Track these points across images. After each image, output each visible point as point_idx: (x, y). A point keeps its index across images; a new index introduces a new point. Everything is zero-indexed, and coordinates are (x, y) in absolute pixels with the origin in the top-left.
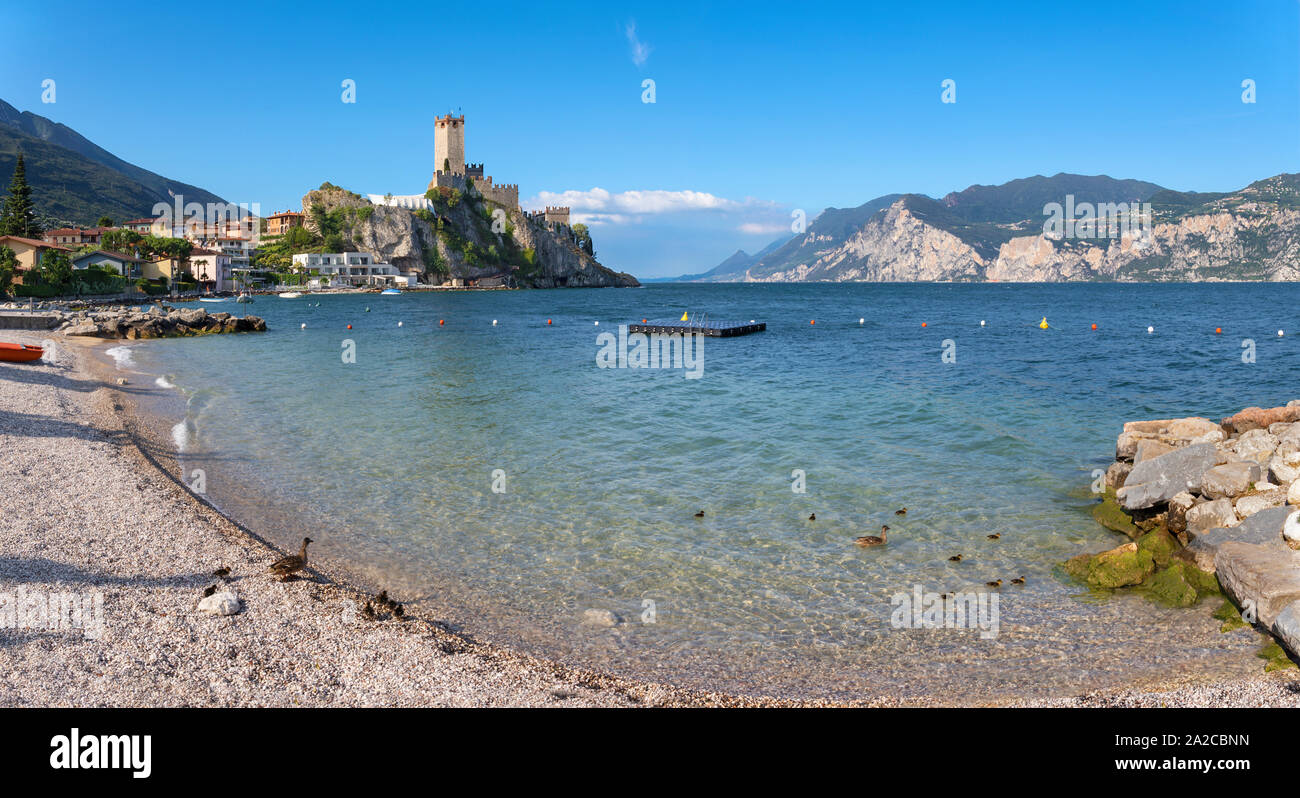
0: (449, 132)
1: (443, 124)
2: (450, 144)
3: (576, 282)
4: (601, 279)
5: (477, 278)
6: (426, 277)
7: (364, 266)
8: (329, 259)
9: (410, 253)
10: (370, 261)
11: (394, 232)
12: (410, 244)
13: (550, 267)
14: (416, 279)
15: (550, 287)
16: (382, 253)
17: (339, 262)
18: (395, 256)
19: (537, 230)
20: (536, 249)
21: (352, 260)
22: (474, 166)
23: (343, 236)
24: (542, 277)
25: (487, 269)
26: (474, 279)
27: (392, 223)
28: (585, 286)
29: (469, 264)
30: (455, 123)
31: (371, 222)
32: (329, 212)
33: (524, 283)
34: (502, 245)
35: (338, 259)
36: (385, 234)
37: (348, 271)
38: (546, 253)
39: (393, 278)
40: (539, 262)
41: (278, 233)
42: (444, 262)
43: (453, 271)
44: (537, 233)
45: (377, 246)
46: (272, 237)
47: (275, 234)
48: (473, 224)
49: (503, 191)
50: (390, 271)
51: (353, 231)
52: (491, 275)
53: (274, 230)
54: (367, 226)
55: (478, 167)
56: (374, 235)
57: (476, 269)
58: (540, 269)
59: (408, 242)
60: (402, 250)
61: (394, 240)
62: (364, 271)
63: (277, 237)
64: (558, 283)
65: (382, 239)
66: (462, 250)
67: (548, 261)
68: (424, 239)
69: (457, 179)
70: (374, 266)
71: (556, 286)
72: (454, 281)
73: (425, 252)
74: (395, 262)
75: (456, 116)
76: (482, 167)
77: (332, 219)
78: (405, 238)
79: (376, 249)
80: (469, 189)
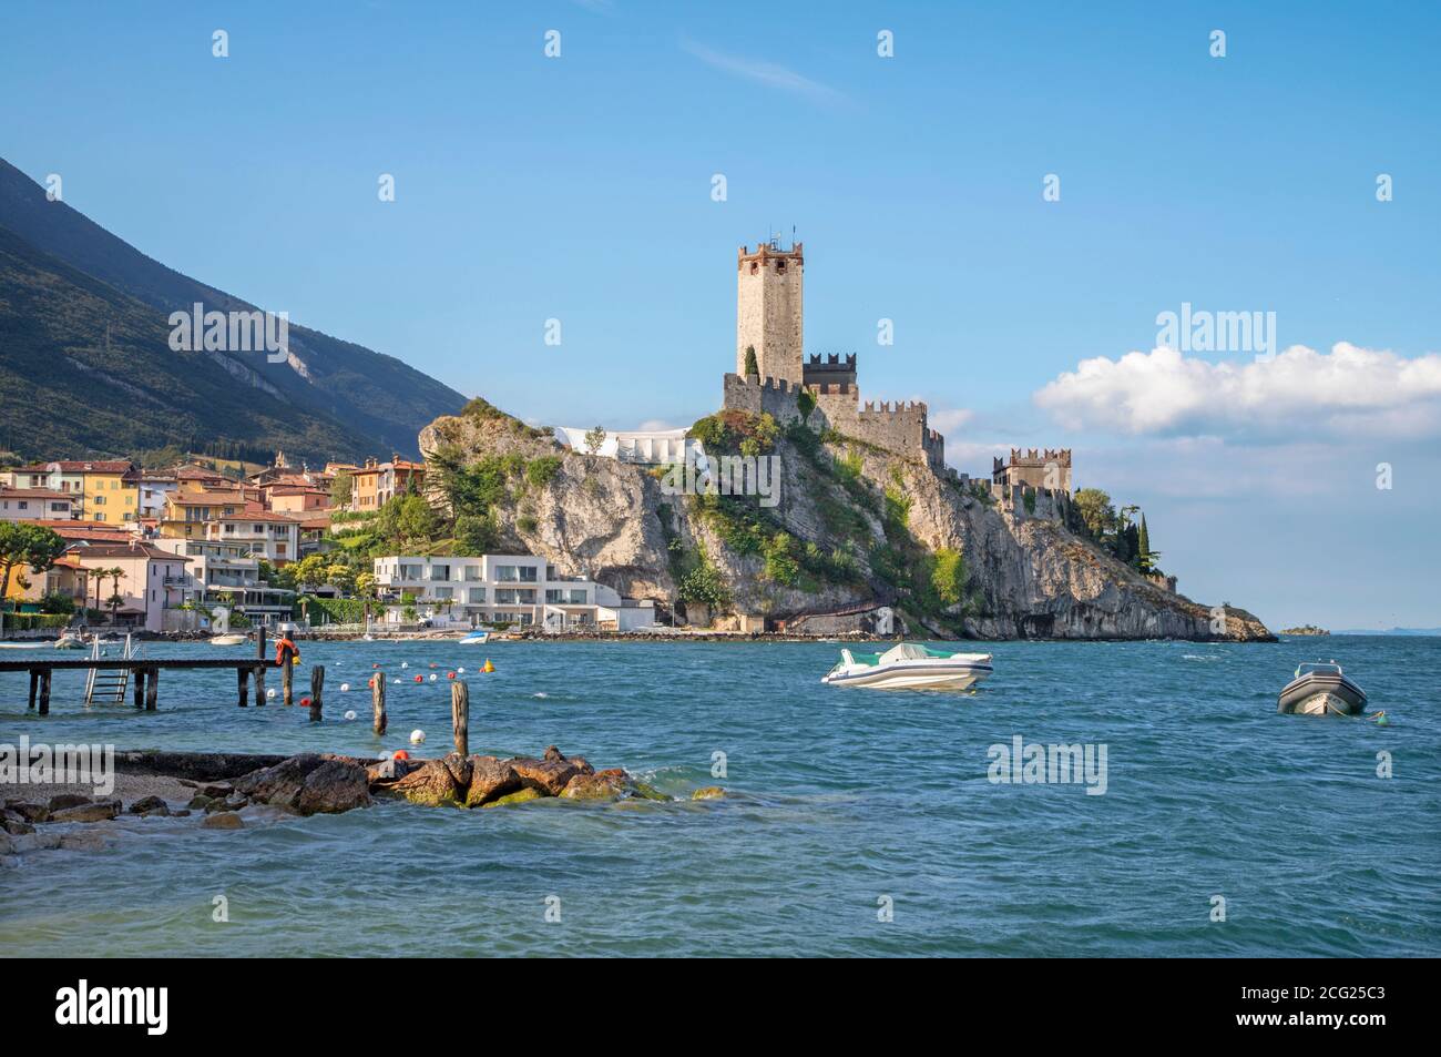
0: (768, 285)
1: (755, 266)
2: (768, 310)
3: (1078, 627)
4: (1151, 622)
5: (800, 613)
6: (681, 608)
7: (528, 585)
8: (447, 568)
9: (639, 559)
10: (542, 573)
11: (604, 511)
12: (640, 539)
13: (1005, 593)
14: (652, 613)
15: (1005, 638)
16: (577, 556)
17: (472, 576)
18: (608, 564)
19: (969, 507)
20: (967, 551)
21: (503, 573)
22: (834, 360)
23: (499, 515)
24: (984, 615)
25: (827, 595)
26: (789, 616)
27: (600, 493)
28: (1108, 638)
29: (778, 582)
30: (781, 264)
31: (555, 487)
32: (471, 464)
33: (935, 626)
34: (884, 541)
35: (468, 568)
36: (585, 516)
37: (490, 595)
38: (993, 561)
39: (593, 612)
40: (973, 580)
41: (372, 508)
42: (718, 576)
43: (739, 597)
44: (972, 514)
45: (566, 541)
46: (355, 517)
47: (364, 509)
48: (804, 494)
49: (884, 419)
50: (591, 595)
51: (519, 507)
52: (835, 608)
53: (365, 501)
54: (547, 500)
55: (842, 360)
56: (560, 519)
57: (798, 593)
58: (980, 594)
59: (634, 535)
60: (622, 550)
61: (604, 529)
62: (529, 596)
63: (370, 516)
64: (1030, 628)
65: (578, 526)
66: (760, 552)
67: (1000, 577)
68: (676, 527)
69: (773, 393)
70: (553, 585)
71: (1022, 635)
72: (743, 619)
73: (677, 555)
74: (607, 576)
75: (786, 247)
76: (852, 361)
77: (476, 481)
78: (629, 524)
79: (565, 546)
80: (805, 416)
